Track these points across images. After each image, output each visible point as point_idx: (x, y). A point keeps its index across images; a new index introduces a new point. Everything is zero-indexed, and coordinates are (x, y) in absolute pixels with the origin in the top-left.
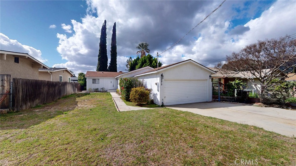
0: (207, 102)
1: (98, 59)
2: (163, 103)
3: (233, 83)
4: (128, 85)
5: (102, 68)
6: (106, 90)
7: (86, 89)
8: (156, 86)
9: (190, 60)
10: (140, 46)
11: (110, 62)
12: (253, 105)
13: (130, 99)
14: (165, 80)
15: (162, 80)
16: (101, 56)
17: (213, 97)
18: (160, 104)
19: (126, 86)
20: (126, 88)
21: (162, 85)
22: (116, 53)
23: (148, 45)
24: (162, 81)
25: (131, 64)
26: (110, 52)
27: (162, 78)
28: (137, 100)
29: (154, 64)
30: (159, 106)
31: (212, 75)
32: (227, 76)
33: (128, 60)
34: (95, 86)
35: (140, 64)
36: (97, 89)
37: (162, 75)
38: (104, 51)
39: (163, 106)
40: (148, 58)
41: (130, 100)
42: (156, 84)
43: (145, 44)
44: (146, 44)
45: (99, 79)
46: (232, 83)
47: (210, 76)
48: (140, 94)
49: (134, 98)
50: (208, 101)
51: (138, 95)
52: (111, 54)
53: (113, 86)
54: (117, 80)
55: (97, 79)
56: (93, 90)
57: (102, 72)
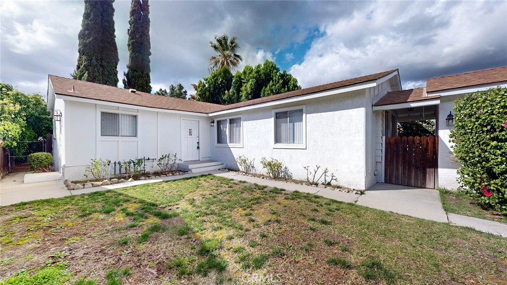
7: (53, 167)
16: (95, 39)
52: (133, 43)
53: (198, 148)
54: (215, 124)
55: (127, 115)
56: (110, 170)
57: (131, 90)
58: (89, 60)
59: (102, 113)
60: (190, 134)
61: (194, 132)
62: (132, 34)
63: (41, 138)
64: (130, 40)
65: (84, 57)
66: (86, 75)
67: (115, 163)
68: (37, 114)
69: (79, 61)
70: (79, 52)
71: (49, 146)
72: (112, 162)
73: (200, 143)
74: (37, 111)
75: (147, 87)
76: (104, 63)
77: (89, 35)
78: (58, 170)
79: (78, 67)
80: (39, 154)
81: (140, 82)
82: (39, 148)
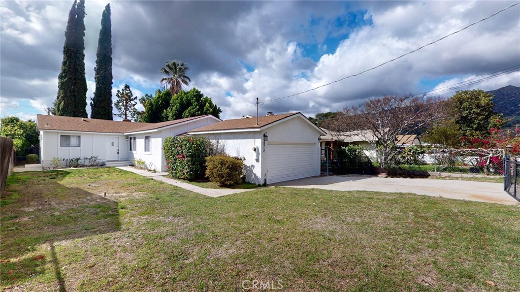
0: (315, 177)
1: (57, 85)
2: (265, 180)
3: (346, 149)
4: (195, 151)
5: (70, 108)
6: (99, 161)
7: (38, 161)
8: (254, 154)
9: (299, 114)
10: (170, 68)
11: (93, 96)
12: (378, 176)
13: (206, 176)
14: (269, 144)
15: (264, 143)
16: (70, 79)
17: (322, 170)
18: (262, 183)
19: (190, 152)
20: (191, 156)
21: (264, 151)
22: (112, 76)
23: (186, 68)
24: (264, 145)
25: (151, 104)
26: (94, 73)
27: (264, 140)
28: (224, 177)
29: (209, 110)
30: (259, 186)
31: (322, 137)
32: (337, 139)
33: (121, 91)
34: (70, 153)
35: (176, 108)
36: (77, 160)
37: (265, 136)
38: (78, 67)
39: (265, 185)
40: (195, 96)
41: (208, 178)
42: (255, 150)
43: (180, 66)
44: (182, 65)
45: (79, 136)
46: (344, 149)
47: (319, 139)
48: (231, 166)
49: (219, 174)
50: (316, 175)
51: (228, 168)
52: (98, 78)
53: (118, 153)
54: (129, 139)
55: (75, 136)
56: (64, 163)
57: (83, 119)
58: (65, 93)
59: (61, 136)
60: (113, 145)
61: (116, 144)
62: (98, 71)
63: (32, 146)
64: (96, 74)
65: (62, 91)
66: (63, 103)
67: (67, 160)
68: (31, 134)
69: (58, 93)
70: (59, 87)
71: (37, 151)
72: (66, 159)
73: (120, 150)
74: (31, 132)
75: (108, 107)
76: (76, 93)
77: (65, 77)
78: (40, 163)
79: (58, 98)
80: (32, 155)
81: (103, 104)
82: (31, 151)
